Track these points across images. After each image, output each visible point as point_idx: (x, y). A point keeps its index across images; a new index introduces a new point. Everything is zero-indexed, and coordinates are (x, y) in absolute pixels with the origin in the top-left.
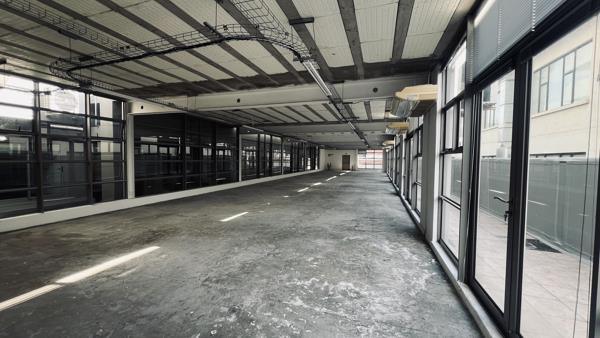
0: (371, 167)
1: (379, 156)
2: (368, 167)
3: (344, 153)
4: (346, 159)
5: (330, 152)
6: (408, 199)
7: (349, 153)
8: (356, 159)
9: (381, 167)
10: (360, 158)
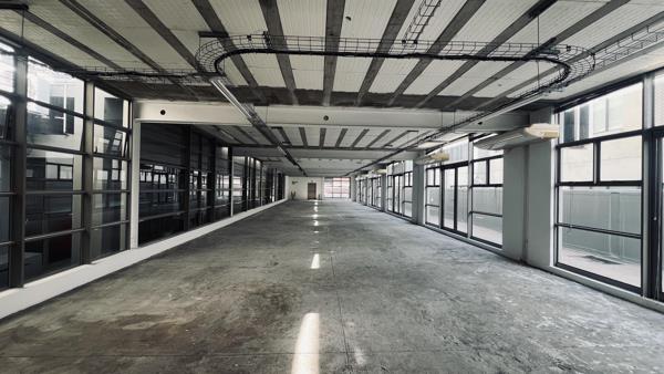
0: (339, 195)
2: (335, 195)
3: (309, 180)
4: (312, 187)
5: (295, 179)
7: (314, 180)
8: (322, 188)
9: (348, 196)
10: (327, 186)
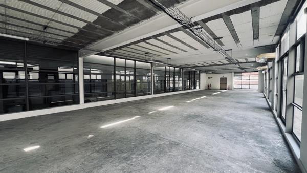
1: (255, 78)
2: (244, 87)
3: (221, 76)
4: (223, 81)
5: (210, 76)
6: (280, 116)
7: (225, 76)
8: (231, 81)
9: (257, 87)
10: (236, 79)
